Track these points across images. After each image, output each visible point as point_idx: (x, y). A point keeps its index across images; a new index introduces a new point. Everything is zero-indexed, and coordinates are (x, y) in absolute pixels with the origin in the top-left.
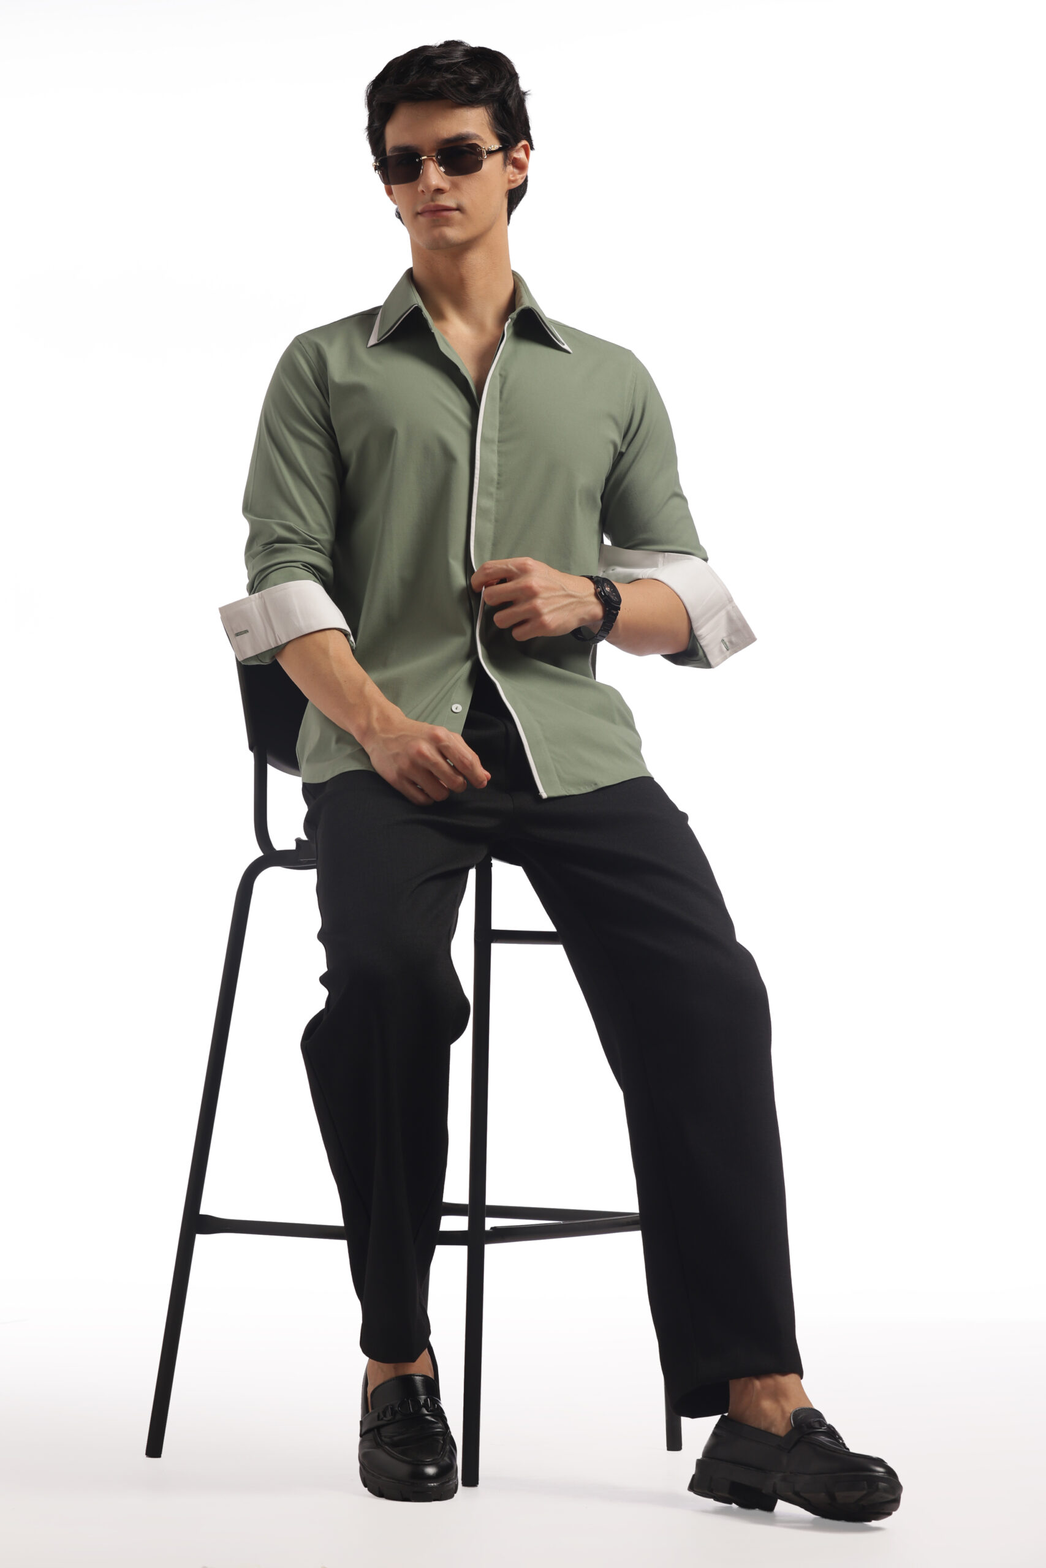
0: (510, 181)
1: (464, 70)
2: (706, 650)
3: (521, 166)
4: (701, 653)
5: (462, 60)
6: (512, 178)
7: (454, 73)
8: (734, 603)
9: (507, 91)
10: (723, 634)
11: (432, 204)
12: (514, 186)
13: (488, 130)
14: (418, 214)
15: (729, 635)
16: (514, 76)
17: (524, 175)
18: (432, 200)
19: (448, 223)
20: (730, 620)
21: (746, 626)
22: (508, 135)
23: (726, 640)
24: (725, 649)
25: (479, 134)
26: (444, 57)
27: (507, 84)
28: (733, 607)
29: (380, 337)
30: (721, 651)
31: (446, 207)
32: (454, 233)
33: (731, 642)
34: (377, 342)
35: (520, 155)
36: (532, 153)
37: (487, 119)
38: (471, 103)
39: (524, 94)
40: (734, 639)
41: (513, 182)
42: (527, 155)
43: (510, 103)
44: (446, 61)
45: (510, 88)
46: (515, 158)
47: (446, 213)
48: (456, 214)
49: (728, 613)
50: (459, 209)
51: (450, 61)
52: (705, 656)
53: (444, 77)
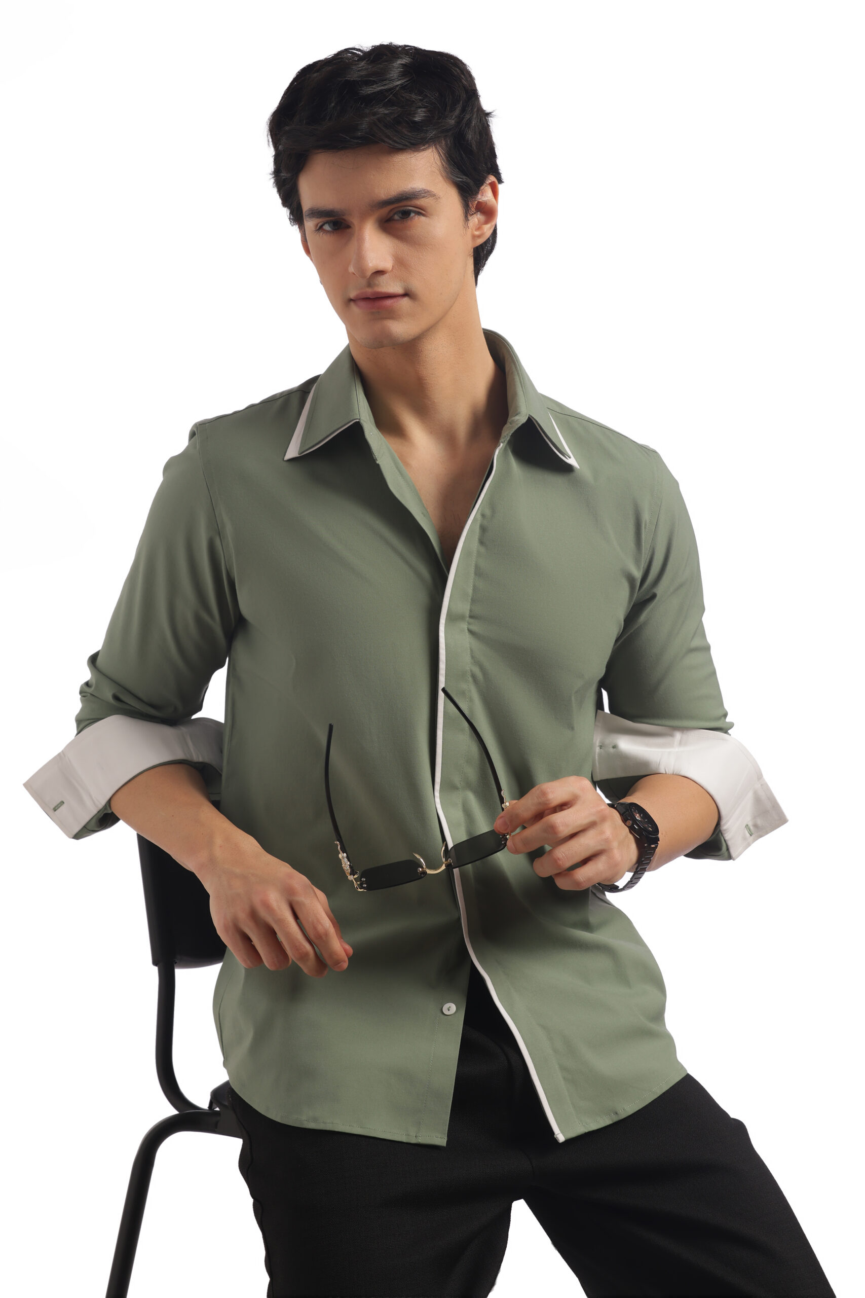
0: (474, 237)
1: (403, 97)
2: (730, 843)
3: (489, 213)
4: (724, 848)
5: (399, 83)
6: (477, 233)
7: (391, 103)
8: (764, 780)
9: (465, 120)
10: (748, 820)
11: (369, 290)
12: (480, 241)
13: (441, 178)
14: (351, 300)
15: (754, 818)
16: (472, 94)
17: (493, 223)
18: (369, 285)
19: (392, 315)
20: (758, 800)
21: (776, 806)
22: (469, 180)
23: (750, 824)
24: (748, 835)
25: (429, 189)
26: (374, 83)
27: (463, 110)
28: (762, 785)
29: (301, 451)
30: (745, 838)
31: (388, 293)
32: (401, 329)
33: (756, 826)
34: (298, 455)
35: (486, 195)
36: (500, 187)
37: (439, 163)
38: (415, 144)
39: (488, 114)
40: (759, 822)
41: (479, 237)
42: (495, 193)
43: (470, 136)
44: (377, 88)
45: (468, 117)
46: (479, 202)
47: (389, 302)
48: (405, 301)
49: (755, 793)
50: (406, 294)
51: (383, 88)
52: (728, 849)
53: (374, 114)
